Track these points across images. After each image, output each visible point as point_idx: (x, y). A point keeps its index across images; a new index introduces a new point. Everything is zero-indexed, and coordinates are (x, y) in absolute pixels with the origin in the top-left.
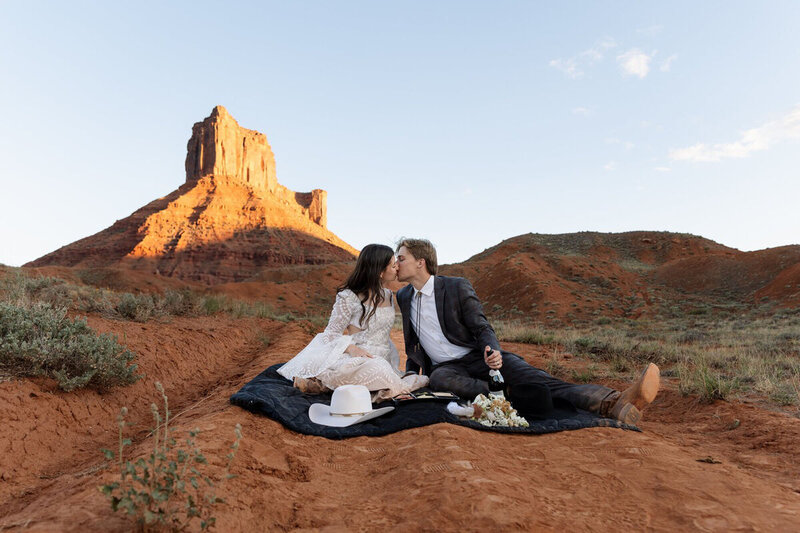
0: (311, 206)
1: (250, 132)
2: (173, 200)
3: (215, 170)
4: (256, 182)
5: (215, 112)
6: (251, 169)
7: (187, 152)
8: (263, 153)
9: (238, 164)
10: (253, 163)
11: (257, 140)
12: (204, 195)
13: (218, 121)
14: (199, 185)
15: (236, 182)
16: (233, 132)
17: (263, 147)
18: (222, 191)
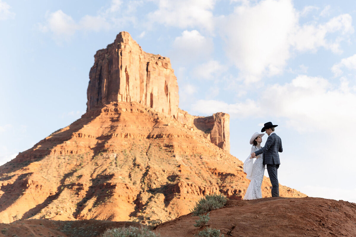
0: (213, 131)
1: (153, 56)
2: (76, 130)
3: (119, 96)
4: (160, 107)
5: (119, 38)
6: (155, 95)
7: (89, 80)
8: (167, 77)
9: (142, 90)
10: (156, 88)
11: (160, 64)
12: (109, 123)
13: (123, 47)
14: (103, 114)
15: (140, 109)
16: (137, 58)
17: (167, 72)
18: (126, 119)
